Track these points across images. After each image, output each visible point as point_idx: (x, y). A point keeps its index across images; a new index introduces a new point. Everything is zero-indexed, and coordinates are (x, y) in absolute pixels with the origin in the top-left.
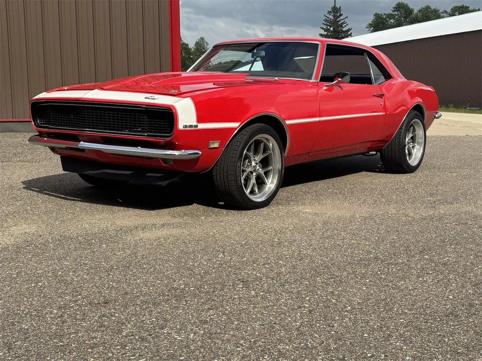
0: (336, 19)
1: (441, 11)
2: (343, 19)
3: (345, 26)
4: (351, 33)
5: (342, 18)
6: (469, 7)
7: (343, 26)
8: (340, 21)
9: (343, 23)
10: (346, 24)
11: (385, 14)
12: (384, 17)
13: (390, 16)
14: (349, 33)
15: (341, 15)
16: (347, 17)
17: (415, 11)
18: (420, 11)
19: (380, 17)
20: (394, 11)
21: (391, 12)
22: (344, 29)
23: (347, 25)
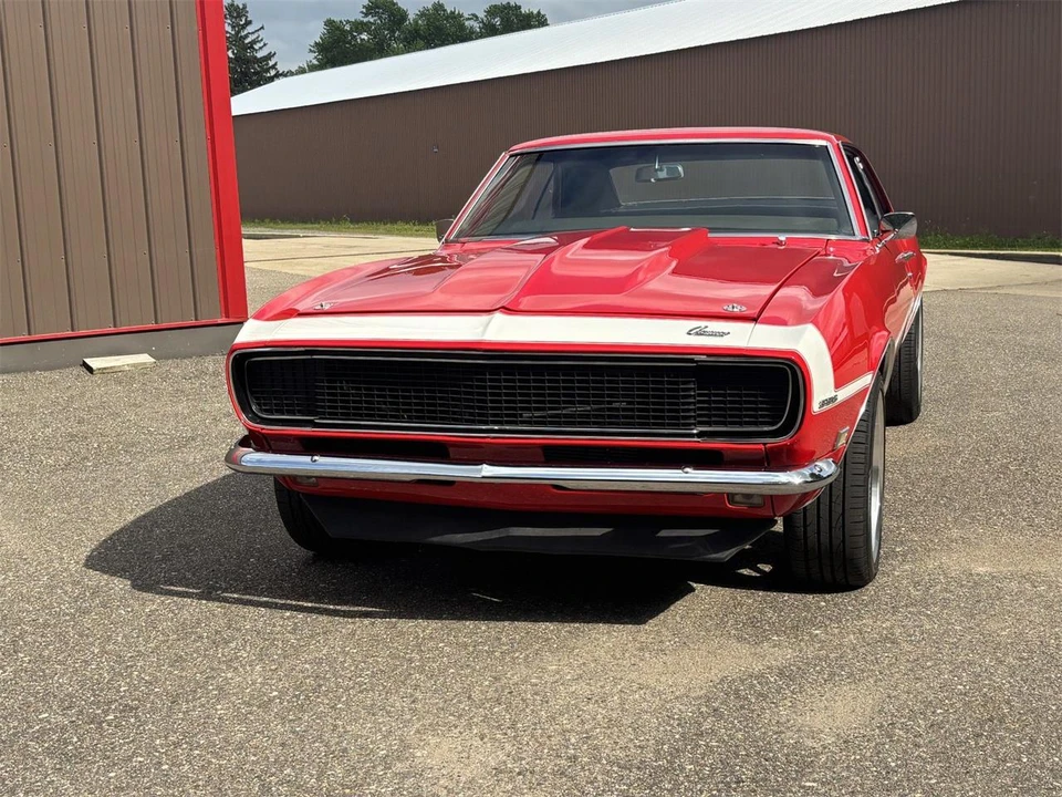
0: (239, 32)
1: (466, 16)
2: (253, 33)
3: (261, 48)
4: (276, 64)
5: (250, 29)
6: (520, 7)
7: (256, 47)
8: (246, 36)
9: (254, 42)
10: (262, 44)
11: (348, 22)
12: (347, 28)
13: (359, 26)
14: (271, 63)
15: (248, 23)
16: (262, 28)
17: (411, 17)
18: (422, 15)
19: (338, 28)
20: (366, 15)
21: (360, 17)
22: (259, 55)
23: (265, 45)
